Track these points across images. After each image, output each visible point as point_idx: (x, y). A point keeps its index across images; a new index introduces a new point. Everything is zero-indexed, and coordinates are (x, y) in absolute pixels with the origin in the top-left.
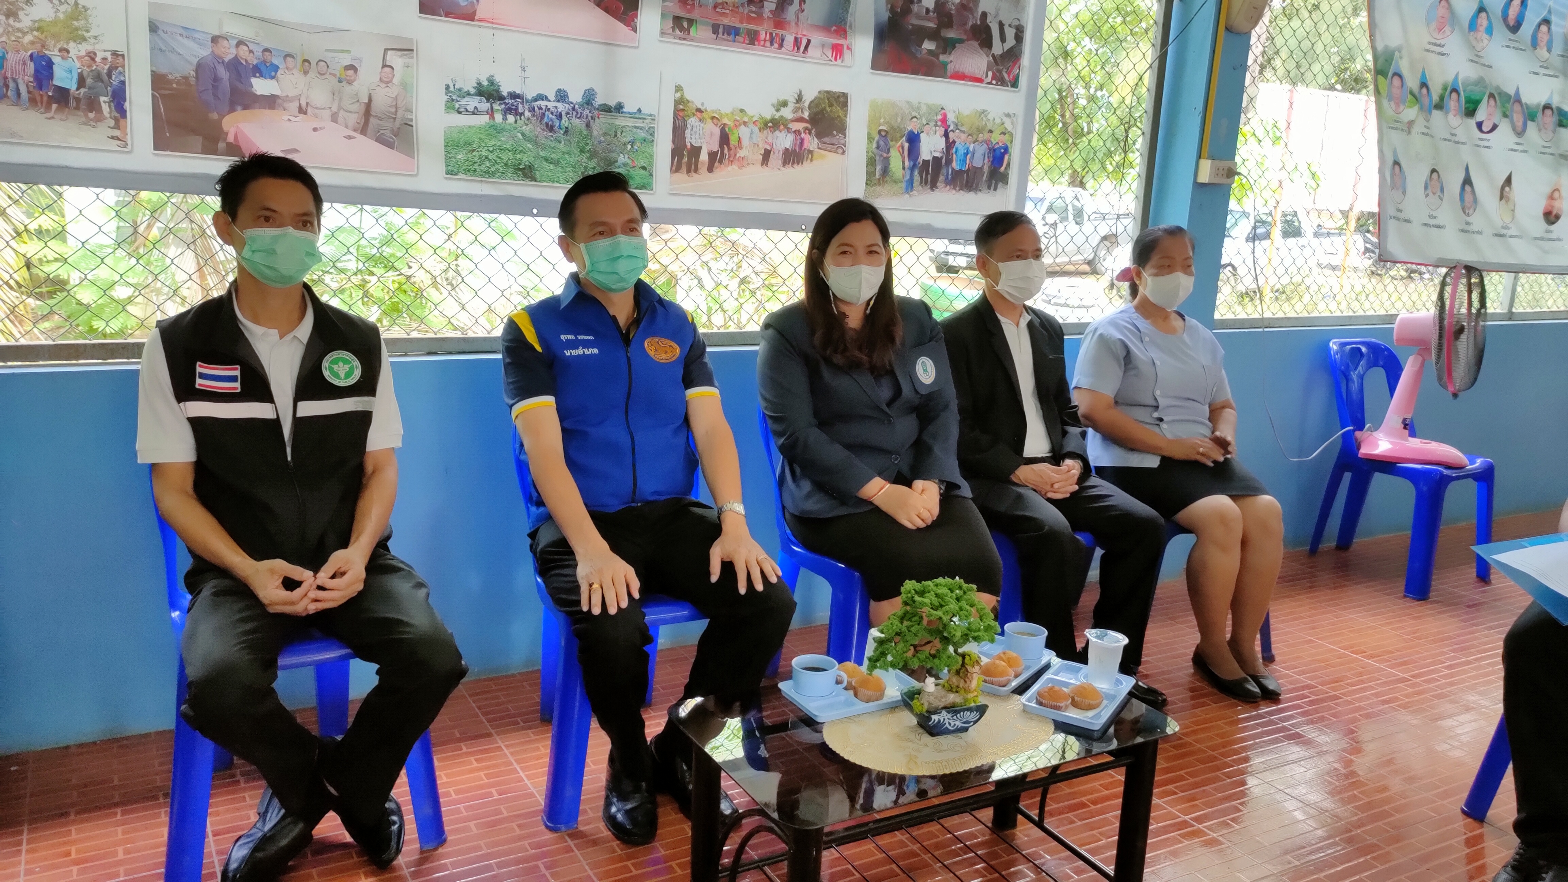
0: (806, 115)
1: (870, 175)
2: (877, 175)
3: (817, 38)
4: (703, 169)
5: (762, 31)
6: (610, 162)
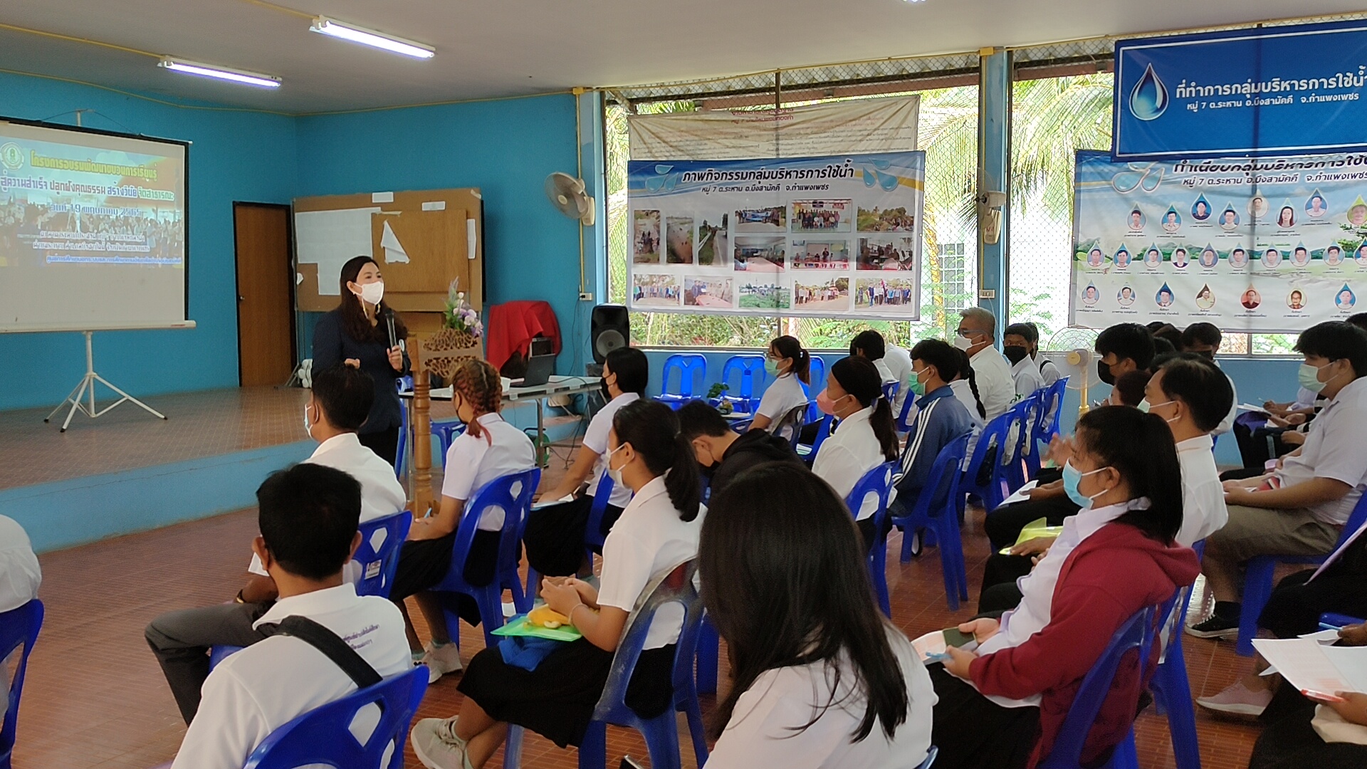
0: (835, 285)
1: (856, 301)
2: (859, 301)
3: (838, 263)
4: (804, 302)
5: (820, 264)
6: (778, 302)
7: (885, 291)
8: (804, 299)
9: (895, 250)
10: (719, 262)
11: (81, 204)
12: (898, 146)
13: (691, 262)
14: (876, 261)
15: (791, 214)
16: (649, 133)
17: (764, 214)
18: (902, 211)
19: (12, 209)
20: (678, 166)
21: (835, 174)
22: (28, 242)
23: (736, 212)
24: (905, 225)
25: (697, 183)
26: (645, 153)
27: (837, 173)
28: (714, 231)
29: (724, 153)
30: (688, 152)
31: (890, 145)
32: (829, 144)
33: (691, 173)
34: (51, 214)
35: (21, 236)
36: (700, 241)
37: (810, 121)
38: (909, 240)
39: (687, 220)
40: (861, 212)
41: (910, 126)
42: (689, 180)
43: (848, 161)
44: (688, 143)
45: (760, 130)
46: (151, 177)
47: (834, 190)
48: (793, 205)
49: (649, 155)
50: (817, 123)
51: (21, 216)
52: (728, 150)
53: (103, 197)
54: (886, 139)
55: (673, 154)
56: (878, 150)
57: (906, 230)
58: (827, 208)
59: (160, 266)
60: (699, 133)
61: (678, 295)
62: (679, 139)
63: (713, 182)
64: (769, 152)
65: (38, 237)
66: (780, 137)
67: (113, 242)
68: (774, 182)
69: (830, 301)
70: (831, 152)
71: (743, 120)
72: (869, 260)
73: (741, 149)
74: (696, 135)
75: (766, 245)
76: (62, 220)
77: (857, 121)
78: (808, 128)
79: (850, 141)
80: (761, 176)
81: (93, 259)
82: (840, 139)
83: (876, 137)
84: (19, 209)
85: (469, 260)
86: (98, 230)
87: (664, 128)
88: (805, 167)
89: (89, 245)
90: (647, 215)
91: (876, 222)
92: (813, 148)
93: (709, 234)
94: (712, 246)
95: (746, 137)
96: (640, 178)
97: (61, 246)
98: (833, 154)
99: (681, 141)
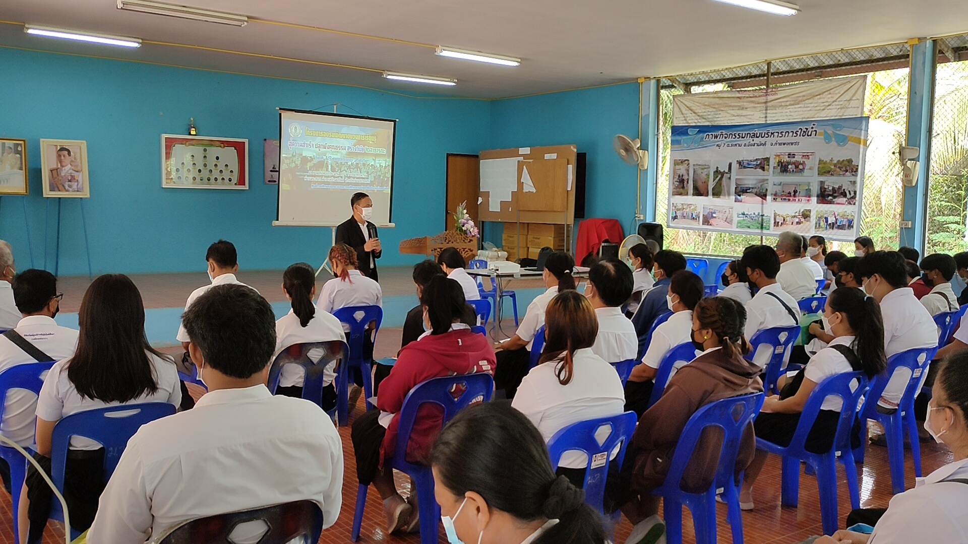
0: (801, 214)
1: (816, 226)
2: (818, 226)
3: (803, 198)
4: (779, 226)
5: (791, 198)
6: (762, 225)
7: (836, 219)
8: (780, 224)
9: (844, 190)
10: (725, 195)
11: (332, 156)
12: (849, 113)
13: (707, 195)
14: (830, 198)
15: (773, 162)
16: (686, 107)
17: (755, 163)
18: (850, 161)
19: (294, 159)
20: (703, 129)
21: (804, 134)
22: (302, 177)
23: (737, 161)
24: (852, 172)
25: (713, 141)
26: (682, 120)
27: (806, 133)
28: (723, 174)
29: (732, 120)
30: (709, 120)
31: (844, 113)
32: (801, 113)
33: (710, 134)
34: (315, 161)
35: (298, 173)
36: (714, 181)
37: (788, 96)
38: (854, 183)
39: (706, 167)
40: (821, 162)
41: (858, 98)
42: (709, 138)
43: (814, 125)
44: (709, 113)
45: (756, 104)
46: (373, 140)
47: (803, 145)
48: (774, 156)
49: (685, 122)
50: (794, 98)
51: (298, 162)
52: (734, 118)
53: (344, 152)
54: (841, 108)
55: (700, 121)
56: (835, 116)
57: (853, 175)
58: (798, 158)
59: (376, 191)
60: (716, 106)
61: (699, 218)
62: (704, 111)
63: (723, 140)
64: (760, 119)
65: (307, 174)
66: (768, 108)
67: (349, 178)
68: (762, 140)
69: (798, 225)
70: (802, 118)
71: (745, 97)
72: (824, 196)
73: (742, 117)
74: (714, 108)
75: (756, 184)
76: (321, 165)
77: (821, 96)
78: (787, 101)
79: (815, 110)
80: (754, 135)
81: (337, 187)
82: (809, 109)
83: (834, 107)
84: (298, 159)
85: (568, 191)
86: (341, 170)
87: (695, 103)
88: (784, 129)
89: (335, 179)
90: (682, 163)
91: (831, 169)
92: (790, 115)
93: (720, 176)
94: (721, 184)
95: (746, 108)
96: (678, 138)
97: (319, 179)
98: (804, 120)
99: (705, 112)
